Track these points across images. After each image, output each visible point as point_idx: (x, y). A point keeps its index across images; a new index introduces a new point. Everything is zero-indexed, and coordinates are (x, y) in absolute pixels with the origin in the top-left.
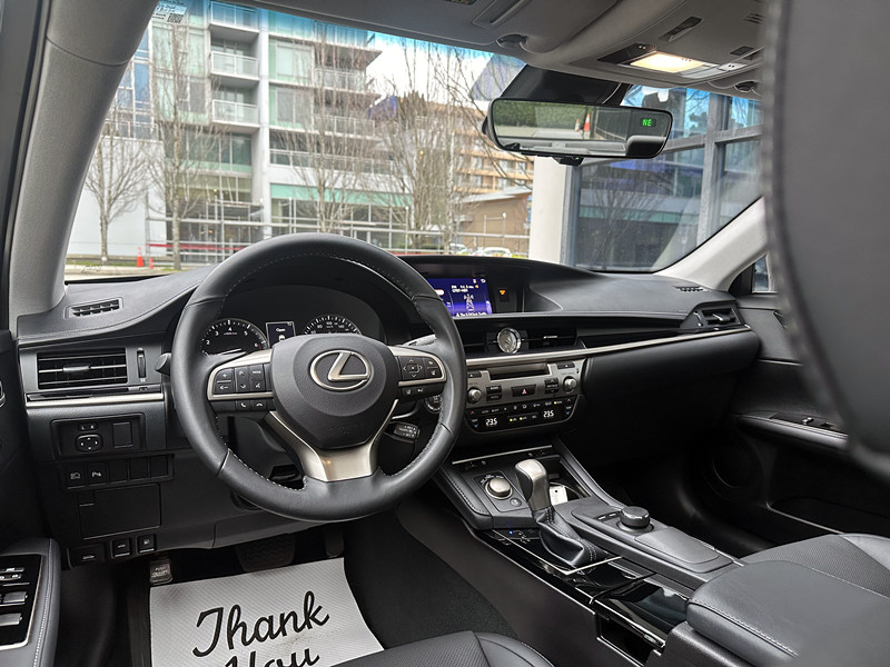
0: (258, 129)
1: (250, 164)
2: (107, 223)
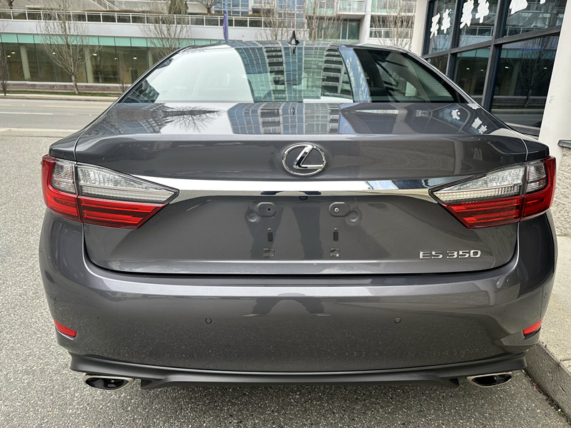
0: (364, 15)
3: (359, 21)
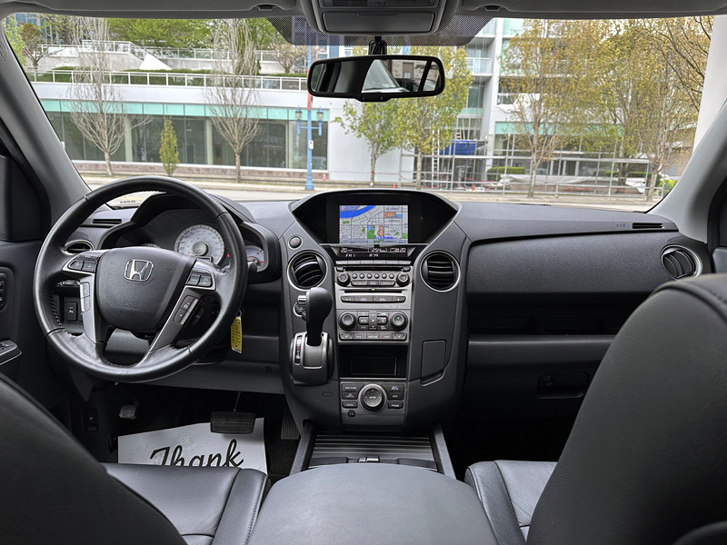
0: (490, 78)
1: (481, 106)
2: (375, 159)
3: (483, 83)
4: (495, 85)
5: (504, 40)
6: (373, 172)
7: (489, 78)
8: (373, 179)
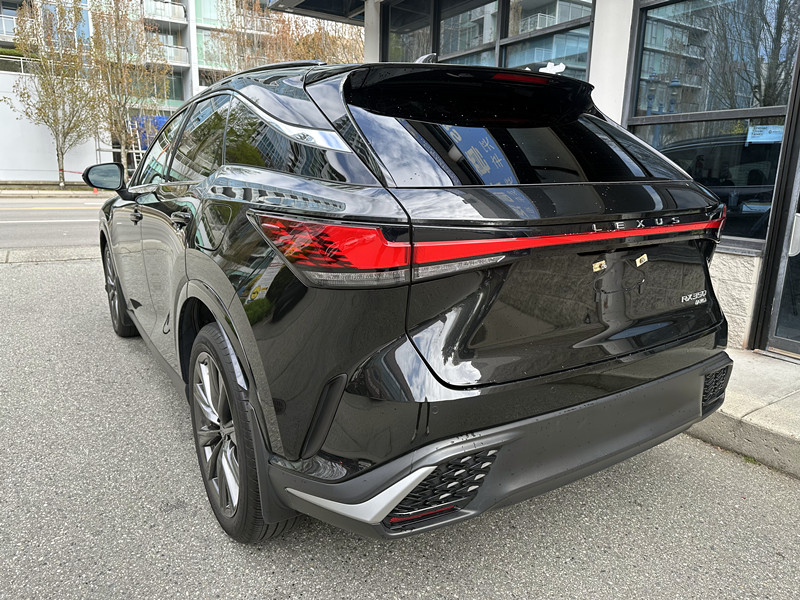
0: (188, 68)
1: (182, 99)
2: (63, 154)
3: (181, 75)
4: (194, 76)
5: (198, 28)
6: (62, 170)
7: (187, 70)
8: (62, 177)
